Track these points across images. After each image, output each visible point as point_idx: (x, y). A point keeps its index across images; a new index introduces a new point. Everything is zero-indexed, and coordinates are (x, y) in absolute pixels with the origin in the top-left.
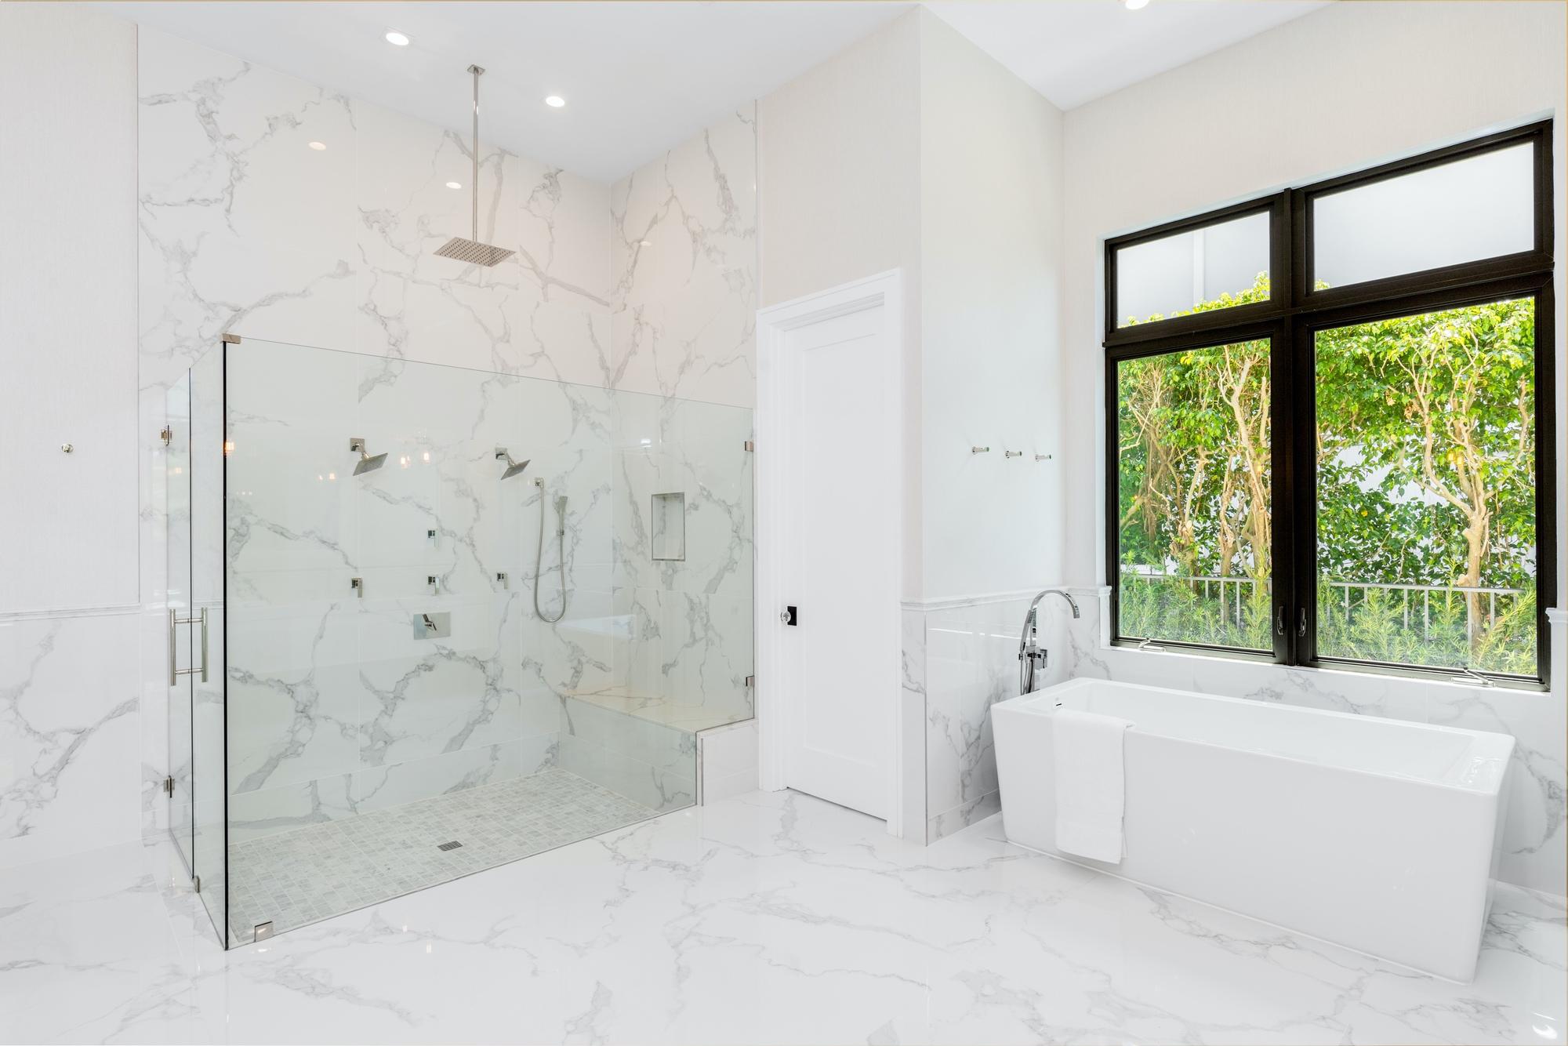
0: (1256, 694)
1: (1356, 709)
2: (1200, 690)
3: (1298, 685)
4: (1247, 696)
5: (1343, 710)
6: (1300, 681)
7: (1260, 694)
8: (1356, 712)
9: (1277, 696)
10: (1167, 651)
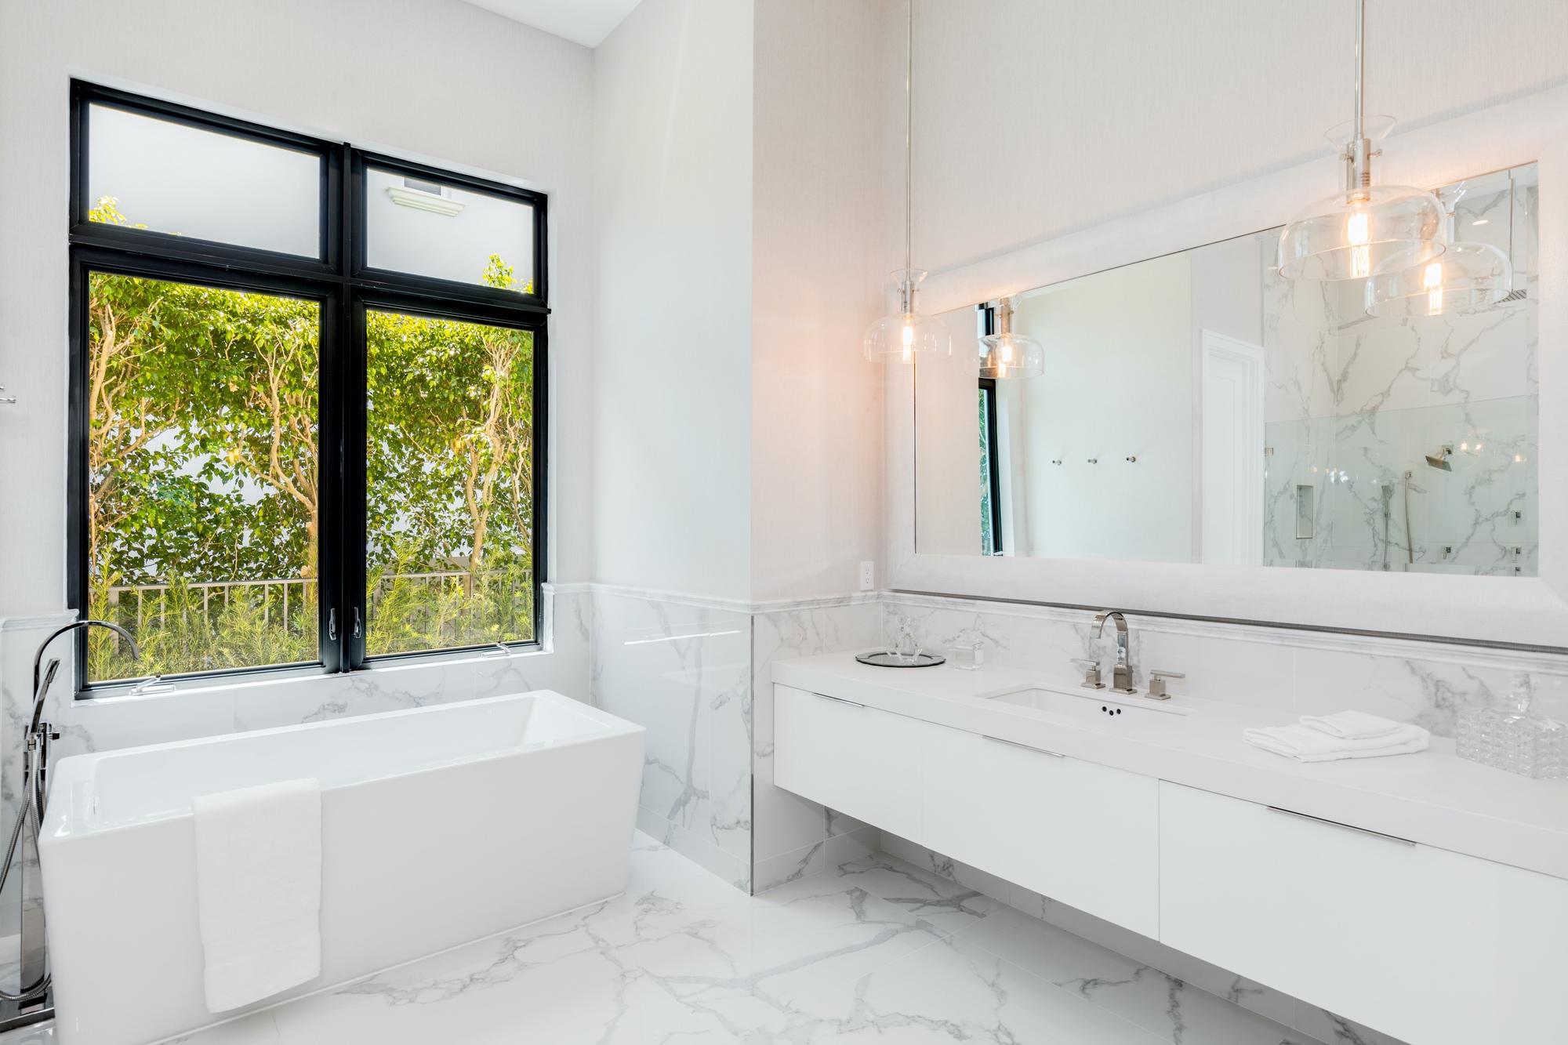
0: (316, 714)
1: (417, 702)
2: (245, 728)
3: (363, 692)
4: (306, 719)
5: (407, 706)
6: (363, 686)
7: (320, 713)
8: (418, 705)
9: (340, 709)
10: (178, 689)
